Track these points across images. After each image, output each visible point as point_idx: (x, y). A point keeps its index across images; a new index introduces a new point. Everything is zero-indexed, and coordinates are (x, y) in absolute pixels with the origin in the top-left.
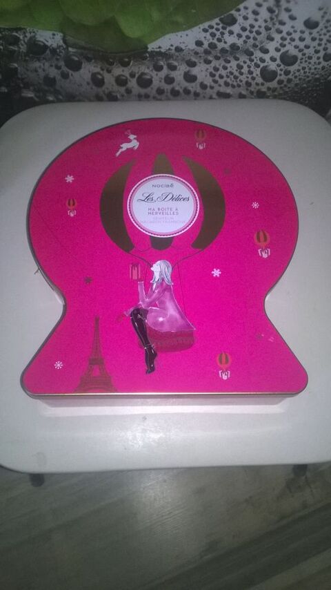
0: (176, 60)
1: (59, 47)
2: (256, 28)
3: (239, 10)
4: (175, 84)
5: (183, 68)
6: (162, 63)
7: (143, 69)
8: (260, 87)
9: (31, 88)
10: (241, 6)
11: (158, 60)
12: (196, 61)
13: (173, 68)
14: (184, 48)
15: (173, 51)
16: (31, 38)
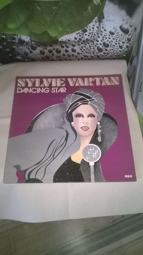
0: (69, 44)
1: (29, 41)
3: (87, 27)
4: (69, 53)
6: (64, 45)
8: (97, 54)
9: (20, 56)
12: (75, 45)
13: (68, 47)
14: (71, 40)
15: (67, 41)
16: (19, 38)
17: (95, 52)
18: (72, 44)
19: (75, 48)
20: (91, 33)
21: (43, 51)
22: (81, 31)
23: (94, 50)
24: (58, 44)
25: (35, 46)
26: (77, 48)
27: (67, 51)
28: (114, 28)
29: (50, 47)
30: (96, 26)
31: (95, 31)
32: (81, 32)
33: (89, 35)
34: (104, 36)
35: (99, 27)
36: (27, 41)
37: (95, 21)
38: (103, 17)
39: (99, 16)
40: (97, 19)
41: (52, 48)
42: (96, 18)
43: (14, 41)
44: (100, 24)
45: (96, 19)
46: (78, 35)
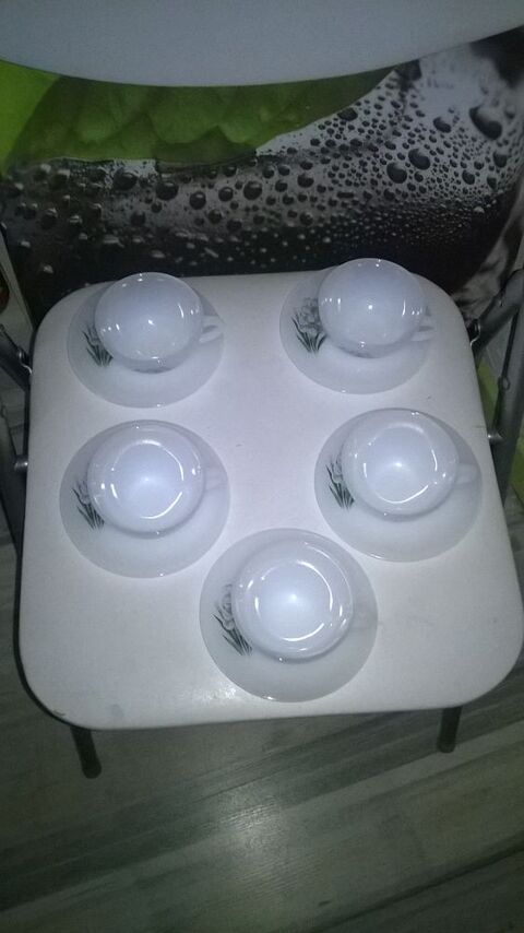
2: (380, 122)
3: (359, 104)
4: (287, 191)
5: (296, 172)
7: (251, 177)
10: (362, 100)
11: (268, 165)
13: (284, 172)
17: (380, 182)
18: (302, 160)
19: (310, 174)
21: (200, 196)
22: (335, 116)
23: (375, 174)
24: (254, 168)
25: (170, 185)
26: (318, 174)
27: (281, 187)
28: (451, 111)
29: (225, 180)
31: (385, 116)
32: (336, 120)
33: (363, 127)
35: (399, 103)
36: (145, 176)
37: (388, 86)
40: (395, 80)
41: (230, 183)
43: (100, 185)
44: (405, 93)
45: (391, 79)
46: (325, 132)
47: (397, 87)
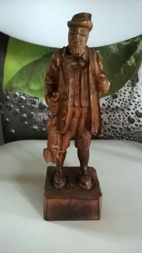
2: (125, 100)
3: (118, 92)
17: (125, 124)
19: (102, 116)
20: (122, 100)
26: (104, 117)
30: (128, 91)
31: (126, 97)
33: (119, 101)
34: (137, 104)
35: (132, 92)
37: (128, 86)
38: (137, 80)
39: (132, 79)
40: (130, 83)
42: (129, 81)
44: (133, 88)
46: (107, 101)
47: (131, 86)
